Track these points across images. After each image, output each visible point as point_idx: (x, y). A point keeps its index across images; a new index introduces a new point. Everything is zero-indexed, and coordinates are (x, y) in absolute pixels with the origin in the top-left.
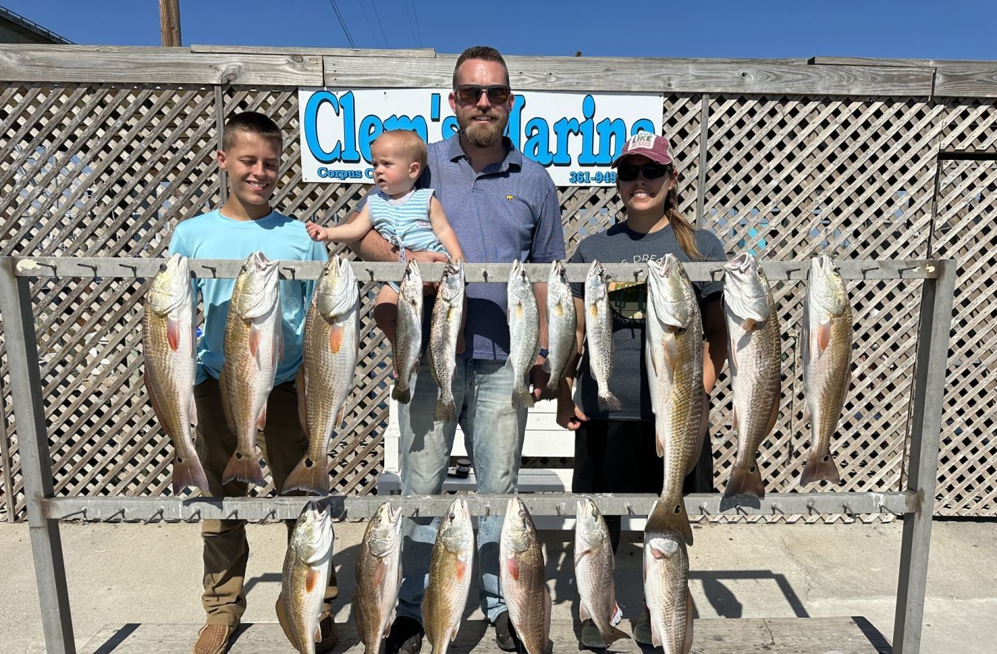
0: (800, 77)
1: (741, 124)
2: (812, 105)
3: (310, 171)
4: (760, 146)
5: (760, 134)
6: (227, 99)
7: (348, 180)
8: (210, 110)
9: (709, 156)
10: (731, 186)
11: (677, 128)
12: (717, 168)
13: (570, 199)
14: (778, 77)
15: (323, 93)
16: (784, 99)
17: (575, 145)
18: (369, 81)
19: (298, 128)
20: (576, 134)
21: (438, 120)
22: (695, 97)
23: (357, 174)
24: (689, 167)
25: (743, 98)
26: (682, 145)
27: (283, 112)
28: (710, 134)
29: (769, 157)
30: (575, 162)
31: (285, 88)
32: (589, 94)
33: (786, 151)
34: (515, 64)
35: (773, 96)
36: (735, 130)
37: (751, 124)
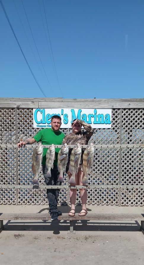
0: (142, 104)
1: (129, 114)
3: (35, 126)
4: (134, 119)
5: (134, 117)
6: (18, 110)
7: (43, 127)
8: (14, 113)
9: (122, 122)
10: (128, 128)
11: (115, 116)
12: (124, 124)
14: (137, 105)
15: (38, 109)
16: (139, 109)
17: (93, 120)
18: (48, 107)
19: (33, 117)
20: (93, 117)
21: (63, 115)
22: (119, 109)
23: (45, 126)
24: (118, 124)
25: (129, 109)
26: (116, 119)
27: (29, 113)
28: (122, 117)
29: (136, 122)
30: (93, 123)
31: (30, 108)
32: (95, 109)
33: (140, 120)
34: (79, 103)
35: (136, 109)
36: (128, 116)
37: (132, 114)
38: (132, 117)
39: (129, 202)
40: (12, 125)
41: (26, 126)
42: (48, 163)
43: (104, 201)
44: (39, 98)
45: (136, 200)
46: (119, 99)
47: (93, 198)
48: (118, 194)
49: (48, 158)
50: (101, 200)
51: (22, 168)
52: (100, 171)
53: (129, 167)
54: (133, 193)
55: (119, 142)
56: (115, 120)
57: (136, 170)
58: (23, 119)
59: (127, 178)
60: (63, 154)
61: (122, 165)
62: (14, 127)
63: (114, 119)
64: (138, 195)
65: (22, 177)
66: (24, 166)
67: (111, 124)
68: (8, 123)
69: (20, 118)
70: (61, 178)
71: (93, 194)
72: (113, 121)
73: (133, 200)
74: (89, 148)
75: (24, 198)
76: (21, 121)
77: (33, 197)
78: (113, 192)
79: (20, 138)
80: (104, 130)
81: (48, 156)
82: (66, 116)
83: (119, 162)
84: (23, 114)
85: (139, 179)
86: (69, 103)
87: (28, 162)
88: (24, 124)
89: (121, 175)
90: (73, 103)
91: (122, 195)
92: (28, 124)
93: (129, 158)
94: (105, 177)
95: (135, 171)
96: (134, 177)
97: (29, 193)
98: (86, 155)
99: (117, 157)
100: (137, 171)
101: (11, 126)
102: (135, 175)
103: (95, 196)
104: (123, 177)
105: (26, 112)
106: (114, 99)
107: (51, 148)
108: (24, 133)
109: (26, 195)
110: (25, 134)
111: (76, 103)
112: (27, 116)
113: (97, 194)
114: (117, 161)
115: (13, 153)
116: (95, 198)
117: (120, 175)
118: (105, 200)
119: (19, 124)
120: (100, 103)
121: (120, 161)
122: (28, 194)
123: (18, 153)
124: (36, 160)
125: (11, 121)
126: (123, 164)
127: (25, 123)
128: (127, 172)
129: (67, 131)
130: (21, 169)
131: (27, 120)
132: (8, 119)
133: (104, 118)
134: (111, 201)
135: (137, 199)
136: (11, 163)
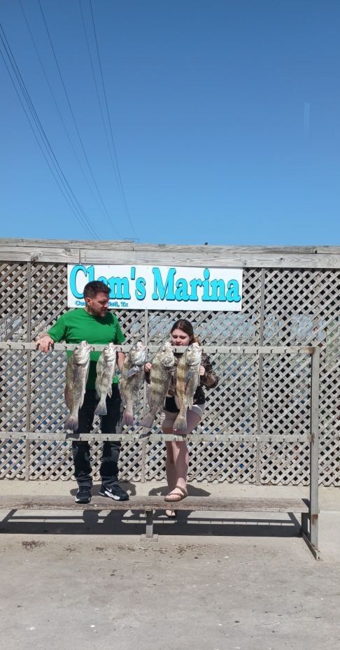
0: (309, 260)
1: (281, 282)
2: (316, 273)
3: (72, 302)
4: (291, 292)
5: (291, 287)
6: (33, 268)
8: (24, 273)
9: (266, 297)
10: (278, 311)
11: (250, 284)
12: (270, 302)
13: (198, 316)
14: (299, 260)
15: (80, 265)
16: (302, 270)
17: (200, 291)
18: (102, 261)
19: (67, 282)
20: (201, 286)
21: (134, 279)
22: (258, 270)
24: (256, 302)
25: (281, 270)
26: (252, 292)
27: (59, 274)
28: (266, 286)
29: (296, 298)
30: (200, 300)
31: (61, 264)
32: (207, 268)
33: (304, 294)
34: (170, 254)
35: (297, 269)
36: (278, 285)
37: (286, 282)
38: (286, 287)
39: (278, 476)
40: (19, 299)
41: (51, 303)
42: (101, 384)
43: (223, 473)
44: (82, 242)
45: (295, 473)
46: (260, 248)
47: (198, 467)
48: (254, 459)
49: (100, 373)
50: (216, 470)
51: (40, 397)
52: (215, 407)
53: (279, 399)
54: (288, 455)
55: (258, 342)
56: (250, 294)
57: (295, 404)
58: (46, 287)
59: (276, 421)
60: (134, 365)
61: (265, 393)
62: (24, 305)
63: (247, 292)
64: (299, 461)
65: (40, 418)
66: (45, 392)
67: (240, 303)
68: (11, 296)
69: (38, 285)
71: (198, 457)
72: (245, 295)
73: (288, 471)
74: (189, 353)
75: (44, 465)
76: (40, 292)
77: (65, 464)
78: (245, 454)
79: (37, 329)
80: (224, 316)
81: (99, 368)
82: (141, 282)
83: (257, 387)
84: (46, 276)
85: (300, 425)
86: (150, 253)
87: (54, 384)
88: (46, 298)
89: (262, 414)
90: (157, 254)
91: (263, 460)
92: (56, 298)
93: (281, 377)
94: (227, 420)
95: (292, 407)
96: (289, 420)
97: (55, 454)
98: (182, 368)
99: (254, 375)
100: (297, 407)
101: (16, 302)
102: (292, 417)
103: (204, 462)
104: (265, 421)
105: (51, 271)
106: (249, 246)
107: (106, 351)
108: (46, 319)
109: (50, 459)
110: (49, 321)
111: (165, 254)
112: (54, 280)
113: (208, 458)
114: (254, 385)
115: (20, 362)
116: (203, 467)
117: (259, 417)
118: (226, 471)
119: (35, 297)
120: (216, 255)
121: (260, 385)
122: (53, 457)
123: (33, 363)
124: (74, 378)
125: (16, 291)
126: (267, 390)
127: (49, 295)
128: (274, 409)
129: (144, 315)
130: (38, 400)
131: (54, 290)
132: (11, 286)
133: (226, 290)
134: (239, 474)
135: (296, 469)
136: (16, 385)
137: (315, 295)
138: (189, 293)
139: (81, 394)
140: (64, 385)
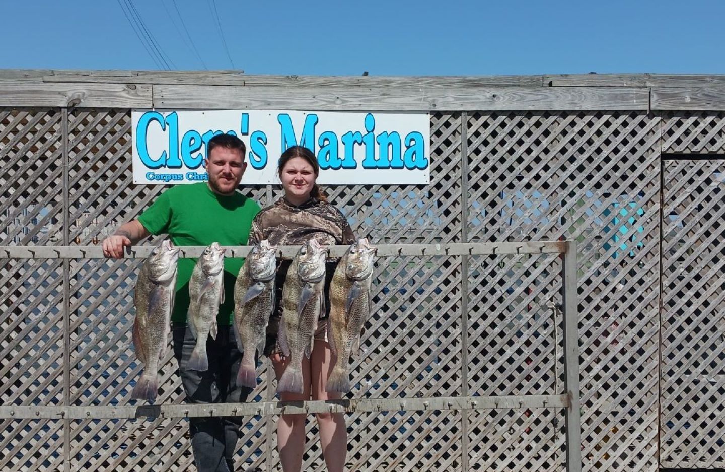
0: (540, 97)
1: (494, 134)
2: (552, 119)
3: (140, 175)
4: (511, 151)
5: (511, 142)
6: (72, 118)
7: (171, 182)
8: (57, 127)
9: (470, 160)
10: (490, 184)
11: (443, 138)
12: (477, 169)
13: (357, 195)
14: (522, 98)
15: (153, 112)
16: (529, 114)
17: (360, 152)
18: (190, 104)
19: (131, 141)
20: (360, 144)
21: (247, 134)
22: (456, 114)
23: (180, 177)
24: (454, 169)
25: (494, 115)
26: (447, 152)
27: (118, 128)
28: (470, 143)
29: (520, 160)
30: (360, 166)
31: (121, 110)
32: (370, 113)
33: (534, 155)
34: (308, 91)
35: (519, 113)
36: (490, 139)
37: (502, 134)
38: (503, 142)
39: (499, 462)
40: (49, 172)
41: (104, 177)
42: (198, 316)
43: (406, 461)
44: (155, 73)
45: (527, 456)
46: (455, 79)
47: (364, 452)
48: (458, 434)
49: (195, 297)
50: (393, 456)
51: (87, 340)
52: (389, 347)
53: (497, 330)
54: (515, 426)
55: (459, 235)
56: (443, 156)
57: (524, 338)
58: (94, 150)
59: (492, 369)
60: (255, 281)
61: (473, 321)
62: (57, 182)
63: (438, 151)
64: (533, 435)
65: (87, 375)
66: (96, 330)
67: (428, 170)
68: (34, 167)
69: (81, 146)
70: (249, 373)
71: (363, 434)
72: (436, 158)
73: (516, 453)
74: (353, 257)
75: (97, 457)
76: (85, 159)
77: (132, 454)
78: (442, 426)
79: (79, 223)
80: (401, 193)
81: (195, 288)
82: (259, 138)
83: (459, 312)
84: (95, 132)
85: (533, 374)
86: (272, 90)
87: (111, 317)
88: (95, 168)
89: (470, 358)
90: (286, 91)
91: (473, 435)
92: (113, 168)
93: (498, 294)
94: (411, 369)
95: (519, 343)
96: (515, 365)
97: (115, 438)
98: (340, 283)
99: (453, 291)
100: (528, 343)
101: (43, 176)
102: (519, 360)
103: (373, 443)
104: (475, 369)
105: (103, 123)
106: (437, 77)
107: (207, 258)
108: (95, 204)
109: (105, 446)
110: (100, 208)
111: (298, 91)
112: (109, 137)
113: (380, 435)
114: (454, 308)
115: (51, 280)
116: (372, 451)
117: (464, 362)
118: (410, 456)
119: (76, 168)
120: (384, 91)
121: (465, 308)
122: (111, 443)
123: (73, 282)
124: (150, 306)
125: (43, 158)
126: (475, 317)
127: (100, 164)
128: (489, 348)
129: (265, 195)
130: (83, 345)
131: (109, 155)
132: (34, 149)
133: (404, 148)
134: (432, 461)
135: (528, 448)
136: (45, 320)
137: (551, 155)
138: (342, 155)
139: (162, 335)
140: (130, 318)
